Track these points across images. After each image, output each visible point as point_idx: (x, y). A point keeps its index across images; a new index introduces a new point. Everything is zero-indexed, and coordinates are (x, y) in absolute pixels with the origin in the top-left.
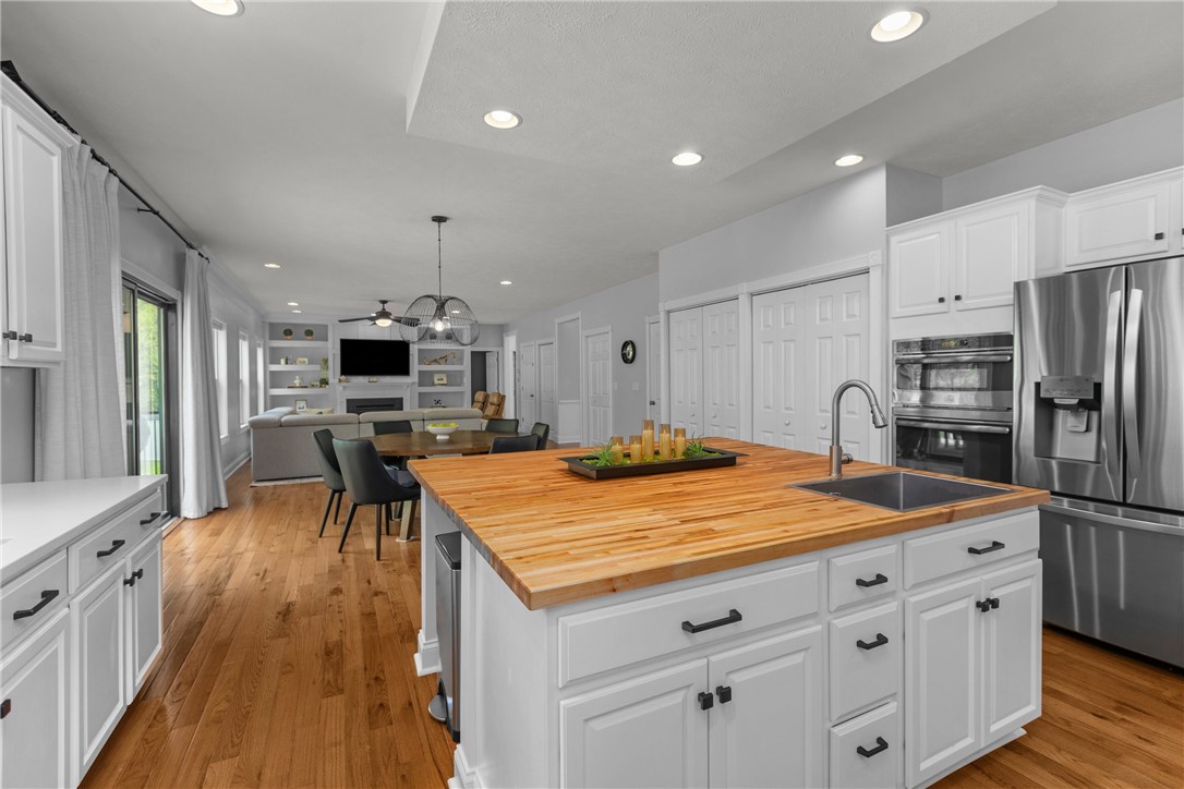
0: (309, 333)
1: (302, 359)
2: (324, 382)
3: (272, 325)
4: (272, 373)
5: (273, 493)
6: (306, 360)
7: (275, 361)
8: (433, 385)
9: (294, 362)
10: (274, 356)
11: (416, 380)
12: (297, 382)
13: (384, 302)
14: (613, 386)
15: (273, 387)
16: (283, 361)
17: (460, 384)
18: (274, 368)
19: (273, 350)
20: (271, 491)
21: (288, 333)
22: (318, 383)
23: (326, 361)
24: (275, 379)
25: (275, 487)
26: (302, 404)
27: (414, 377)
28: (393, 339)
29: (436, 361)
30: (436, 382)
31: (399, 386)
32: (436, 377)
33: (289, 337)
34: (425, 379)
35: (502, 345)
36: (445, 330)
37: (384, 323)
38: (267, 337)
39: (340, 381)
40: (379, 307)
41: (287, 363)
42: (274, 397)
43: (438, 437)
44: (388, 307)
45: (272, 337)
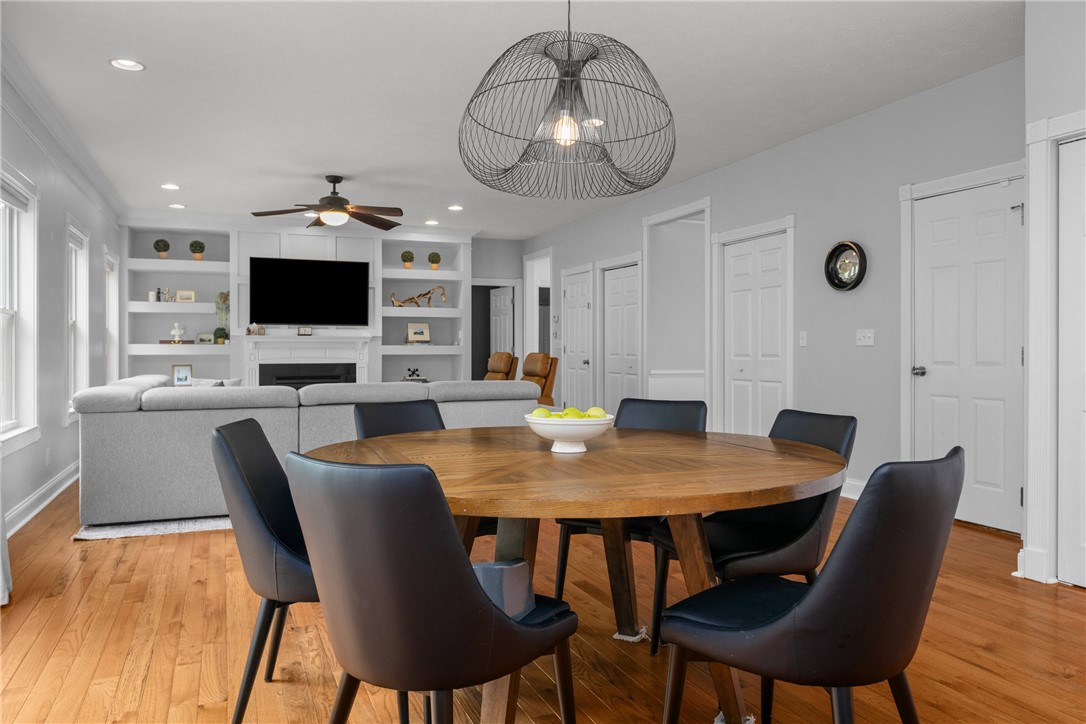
0: (197, 248)
1: (185, 293)
2: (222, 334)
3: (135, 233)
4: (134, 316)
5: (119, 561)
6: (192, 294)
7: (137, 294)
8: (406, 341)
9: (173, 298)
10: (137, 286)
11: (380, 333)
12: (176, 333)
13: (335, 180)
14: (796, 339)
15: (134, 340)
16: (152, 295)
17: (452, 341)
18: (137, 307)
19: (135, 275)
20: (115, 554)
21: (162, 246)
22: (212, 337)
23: (225, 297)
24: (138, 327)
25: (126, 542)
26: (184, 372)
27: (375, 328)
28: (339, 260)
29: (412, 301)
30: (412, 337)
31: (350, 344)
32: (411, 330)
33: (163, 254)
34: (395, 330)
35: (521, 276)
36: (580, 143)
37: (335, 218)
38: (126, 251)
39: (249, 332)
40: (327, 189)
41: (159, 299)
42: (135, 359)
43: (557, 448)
44: (343, 189)
45: (135, 253)
